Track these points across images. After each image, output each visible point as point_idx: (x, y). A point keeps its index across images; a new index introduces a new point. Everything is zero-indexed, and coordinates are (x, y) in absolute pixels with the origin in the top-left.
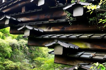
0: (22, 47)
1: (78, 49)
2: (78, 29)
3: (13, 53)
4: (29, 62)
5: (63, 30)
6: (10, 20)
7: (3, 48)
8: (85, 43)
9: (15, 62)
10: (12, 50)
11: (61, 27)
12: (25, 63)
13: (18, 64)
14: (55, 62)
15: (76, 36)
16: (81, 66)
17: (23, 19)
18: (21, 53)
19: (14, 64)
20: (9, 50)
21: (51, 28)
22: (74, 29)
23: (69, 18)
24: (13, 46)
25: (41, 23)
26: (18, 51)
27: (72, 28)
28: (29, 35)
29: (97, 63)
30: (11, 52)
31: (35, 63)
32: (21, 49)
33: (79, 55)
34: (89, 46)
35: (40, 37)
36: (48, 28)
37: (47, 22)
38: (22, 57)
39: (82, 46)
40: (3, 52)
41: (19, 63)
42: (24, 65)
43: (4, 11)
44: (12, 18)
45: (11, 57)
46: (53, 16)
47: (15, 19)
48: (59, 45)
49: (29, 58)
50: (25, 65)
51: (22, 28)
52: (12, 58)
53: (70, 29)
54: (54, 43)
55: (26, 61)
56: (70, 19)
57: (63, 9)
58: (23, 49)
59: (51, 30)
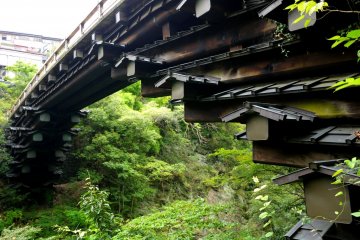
0: (185, 125)
1: (312, 120)
2: (309, 64)
3: (164, 141)
4: (208, 161)
5: (269, 72)
6: (138, 63)
7: (139, 131)
8: (333, 103)
9: (170, 163)
10: (162, 133)
11: (262, 66)
12: (198, 165)
13: (179, 167)
14: (256, 159)
15: (304, 86)
16: (319, 168)
17: (166, 57)
18: (184, 140)
19: (170, 167)
20: (154, 135)
21: (238, 72)
22: (299, 66)
23: (282, 36)
24: (162, 125)
25: (209, 61)
26: (175, 134)
27: (293, 65)
28: (182, 97)
29: (354, 159)
30: (159, 140)
31: (222, 161)
32: (184, 130)
33: (316, 137)
34: (344, 110)
35: (212, 98)
36: (230, 71)
37: (224, 56)
38: (187, 151)
39: (324, 111)
40: (141, 142)
41: (181, 164)
42: (195, 170)
43: (123, 44)
44: (141, 58)
45: (161, 151)
46: (240, 39)
47: (147, 60)
48: (256, 115)
49: (205, 151)
50: (197, 169)
51: (163, 81)
52: (165, 153)
53: (288, 68)
54: (244, 110)
55: (199, 160)
56: (286, 38)
57: (260, 15)
58: (188, 128)
59: (239, 76)
